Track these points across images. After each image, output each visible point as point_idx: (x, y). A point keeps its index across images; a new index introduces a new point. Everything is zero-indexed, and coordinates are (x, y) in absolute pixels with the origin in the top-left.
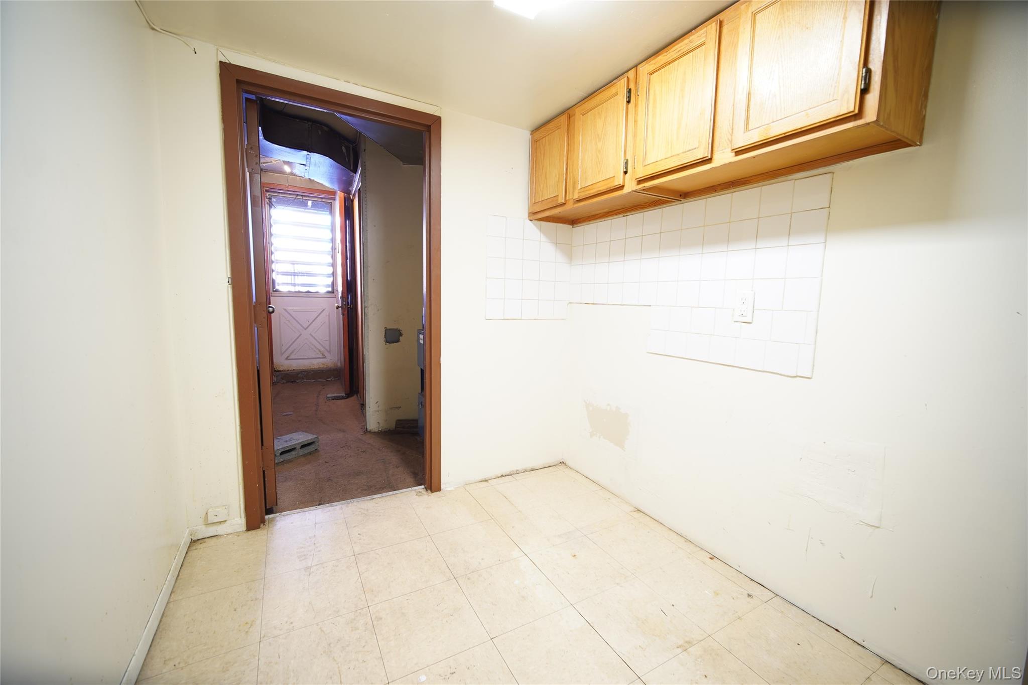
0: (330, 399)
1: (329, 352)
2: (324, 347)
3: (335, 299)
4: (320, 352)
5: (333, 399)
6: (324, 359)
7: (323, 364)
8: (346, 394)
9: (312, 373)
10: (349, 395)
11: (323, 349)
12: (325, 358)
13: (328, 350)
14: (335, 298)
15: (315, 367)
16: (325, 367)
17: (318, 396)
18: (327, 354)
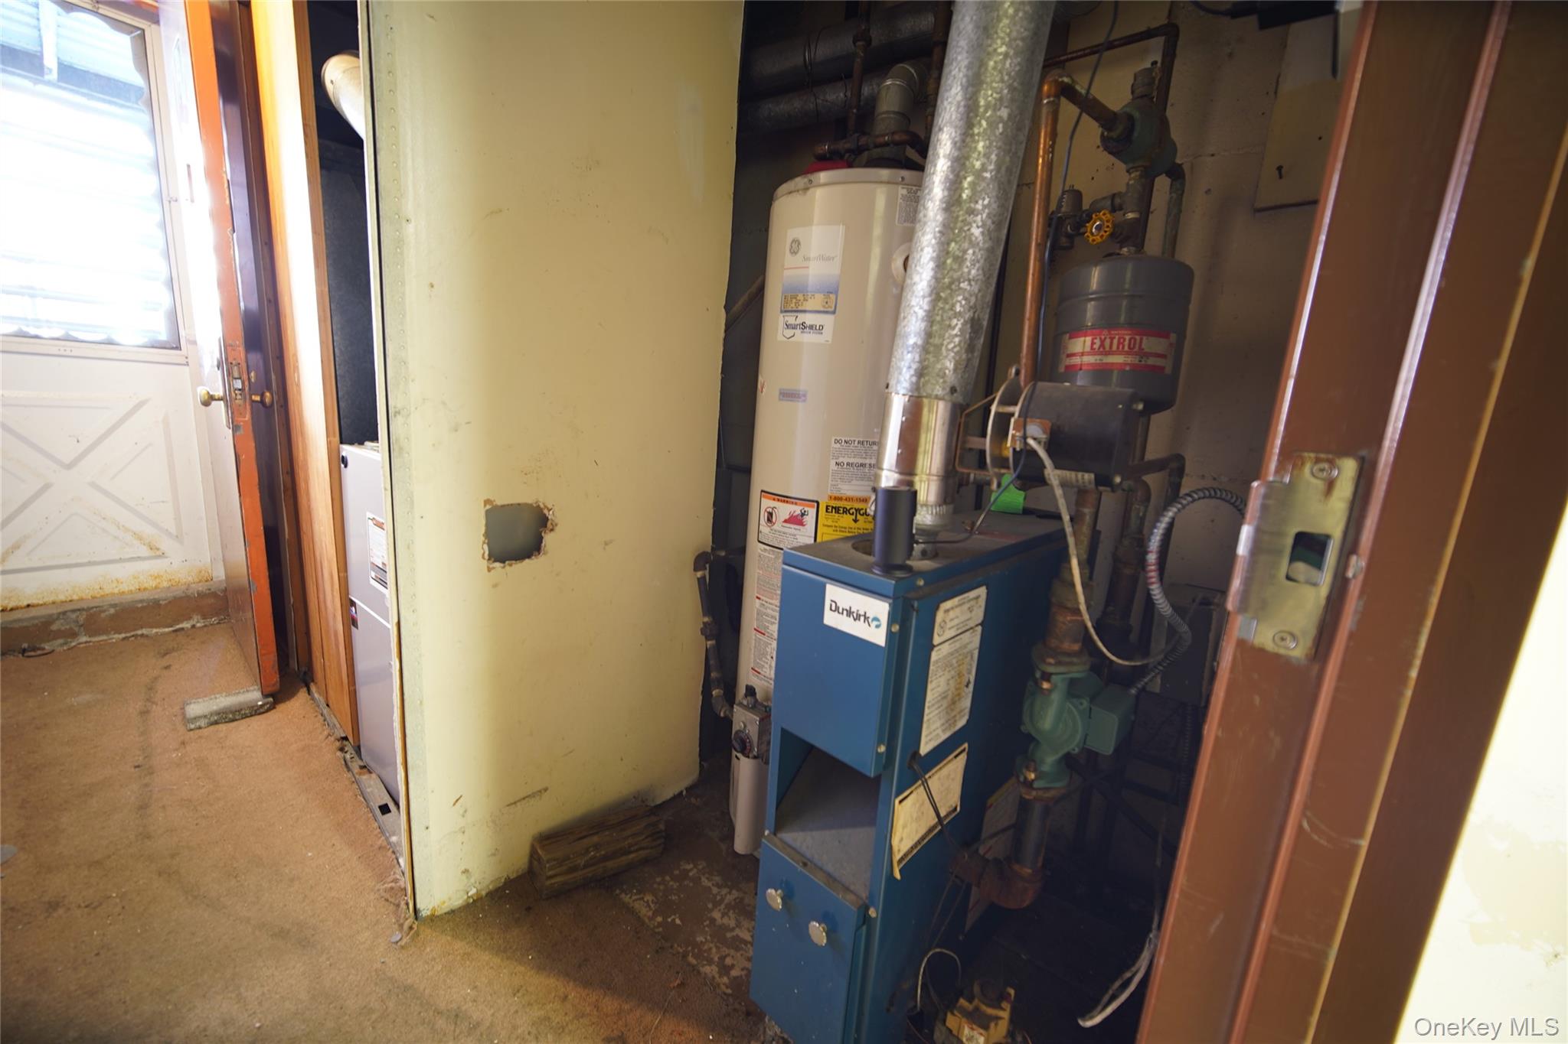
0: (203, 723)
1: (178, 538)
2: (154, 524)
3: (186, 368)
4: (140, 539)
5: (216, 723)
6: (159, 561)
7: (158, 577)
8: (265, 696)
9: (112, 611)
10: (276, 697)
11: (147, 530)
12: (163, 555)
13: (173, 530)
14: (187, 364)
15: (125, 588)
16: (165, 584)
17: (145, 713)
18: (166, 544)
